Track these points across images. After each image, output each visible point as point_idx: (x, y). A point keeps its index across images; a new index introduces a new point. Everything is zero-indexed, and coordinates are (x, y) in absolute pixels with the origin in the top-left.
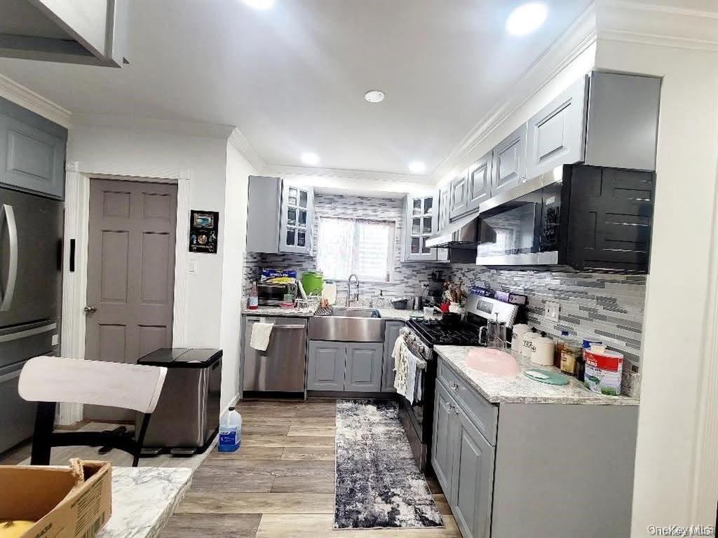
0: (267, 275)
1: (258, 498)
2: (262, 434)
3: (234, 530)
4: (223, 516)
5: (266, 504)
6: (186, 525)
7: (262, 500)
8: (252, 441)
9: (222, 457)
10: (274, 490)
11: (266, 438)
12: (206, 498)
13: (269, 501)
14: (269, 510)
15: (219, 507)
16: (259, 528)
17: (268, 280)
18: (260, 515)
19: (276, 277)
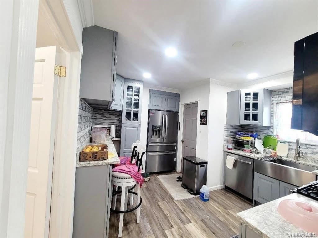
0: (239, 135)
1: (195, 218)
2: (218, 203)
3: (182, 219)
4: (183, 213)
5: (196, 222)
6: (175, 208)
7: (196, 219)
8: (212, 203)
9: (199, 200)
10: (202, 220)
11: (218, 205)
12: (184, 206)
13: (197, 222)
14: (195, 223)
15: (185, 211)
16: (187, 225)
17: (239, 137)
18: (191, 222)
19: (244, 136)
